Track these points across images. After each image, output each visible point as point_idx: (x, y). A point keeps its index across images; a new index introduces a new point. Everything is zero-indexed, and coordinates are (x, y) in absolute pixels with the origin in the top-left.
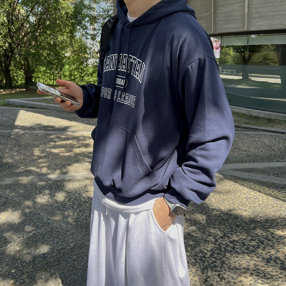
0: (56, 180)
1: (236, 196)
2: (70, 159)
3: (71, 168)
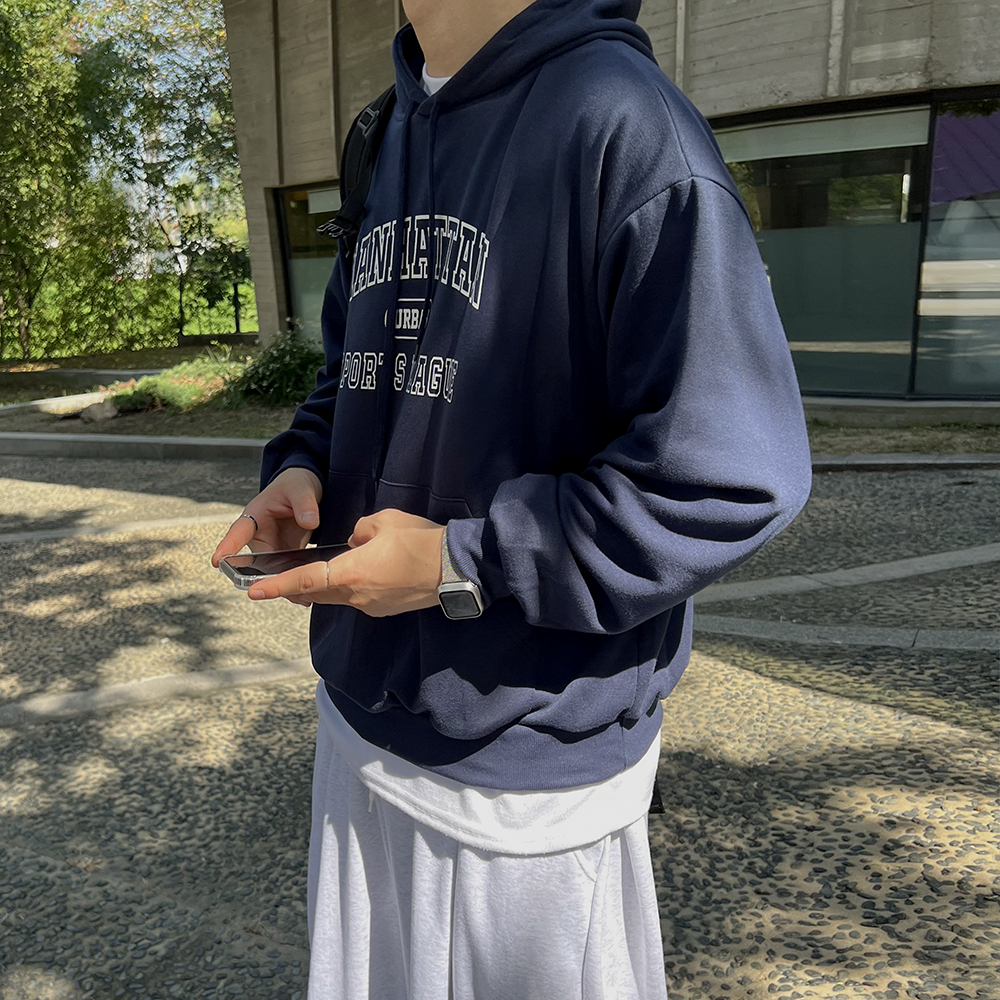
2: (97, 631)
3: (104, 663)
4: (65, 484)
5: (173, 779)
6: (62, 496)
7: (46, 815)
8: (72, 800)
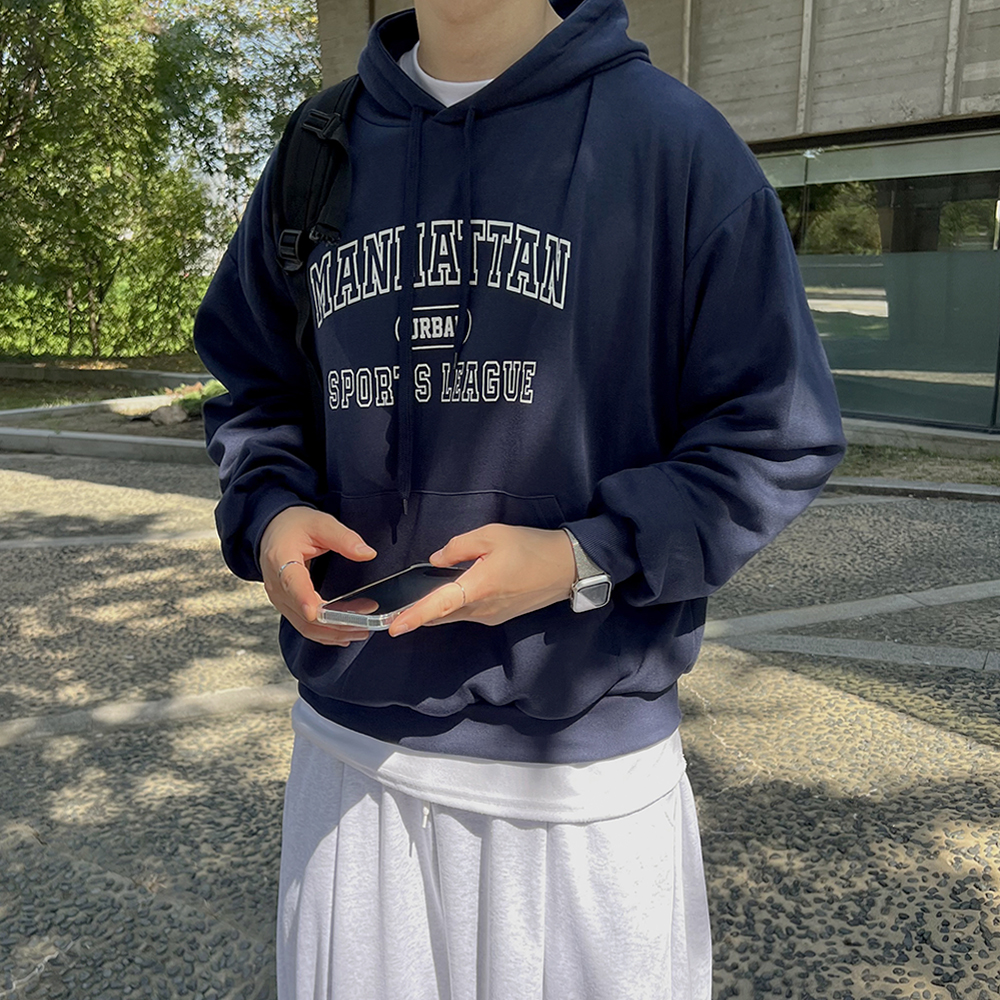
1: (798, 719)
2: (169, 640)
3: (177, 673)
4: (138, 488)
5: (245, 793)
6: (134, 501)
7: (114, 824)
8: (139, 810)
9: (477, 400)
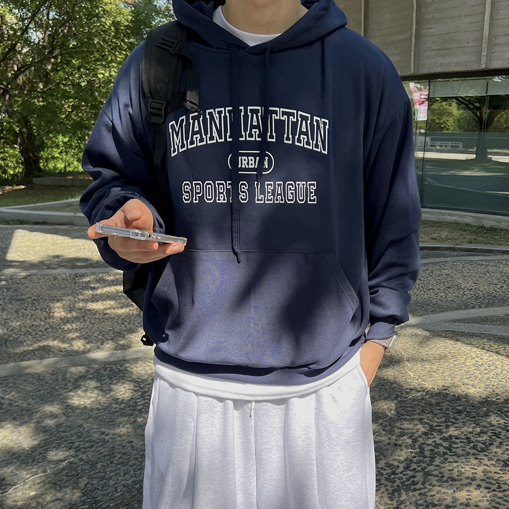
0: (107, 360)
1: (456, 363)
2: (130, 320)
3: (135, 336)
7: (106, 409)
8: (118, 402)
9: (283, 202)
